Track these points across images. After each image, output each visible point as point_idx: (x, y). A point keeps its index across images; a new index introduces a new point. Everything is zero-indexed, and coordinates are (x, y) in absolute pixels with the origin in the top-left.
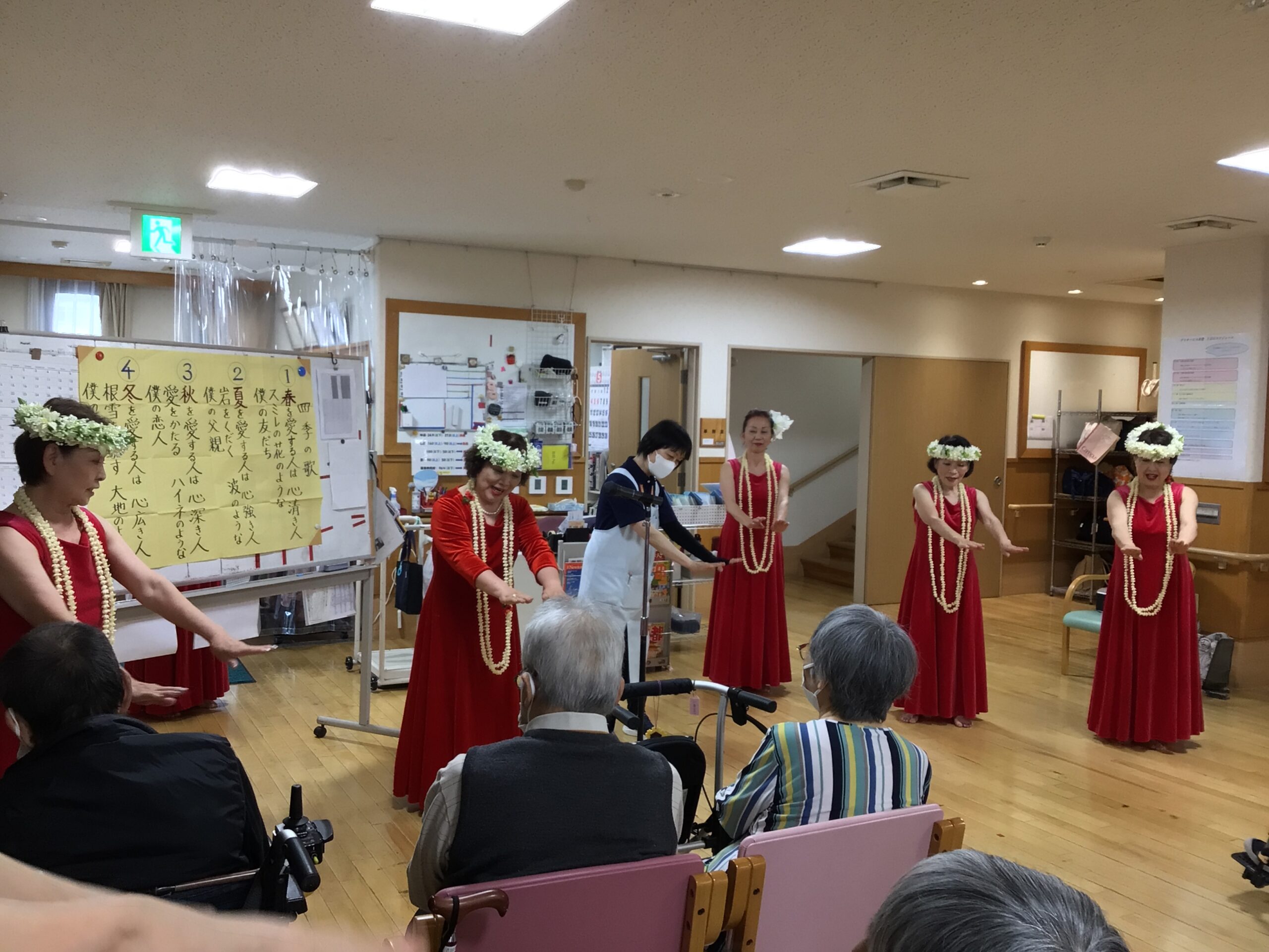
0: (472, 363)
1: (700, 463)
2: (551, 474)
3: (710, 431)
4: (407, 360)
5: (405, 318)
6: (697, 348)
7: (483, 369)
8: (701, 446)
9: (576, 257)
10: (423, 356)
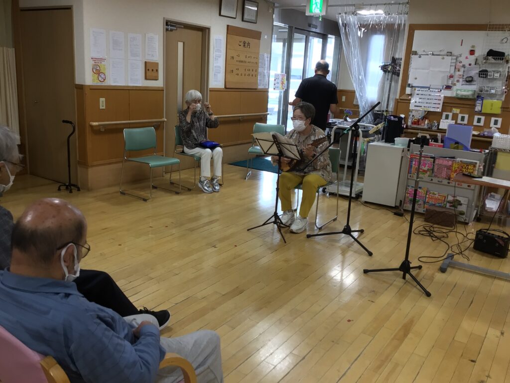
0: (450, 54)
4: (415, 53)
5: (417, 33)
7: (455, 57)
10: (424, 51)
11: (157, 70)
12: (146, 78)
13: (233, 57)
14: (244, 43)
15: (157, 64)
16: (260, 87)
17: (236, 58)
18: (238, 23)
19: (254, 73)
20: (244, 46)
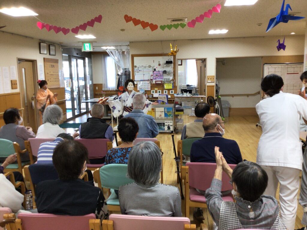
0: (150, 67)
1: (207, 87)
2: (169, 90)
3: (210, 79)
4: (136, 67)
5: (135, 58)
6: (206, 59)
7: (152, 67)
8: (208, 83)
9: (174, 41)
10: (139, 66)
11: (17, 84)
12: (12, 88)
13: (48, 73)
14: (52, 66)
15: (16, 81)
16: (61, 86)
17: (49, 74)
18: (48, 56)
19: (57, 80)
20: (52, 67)
